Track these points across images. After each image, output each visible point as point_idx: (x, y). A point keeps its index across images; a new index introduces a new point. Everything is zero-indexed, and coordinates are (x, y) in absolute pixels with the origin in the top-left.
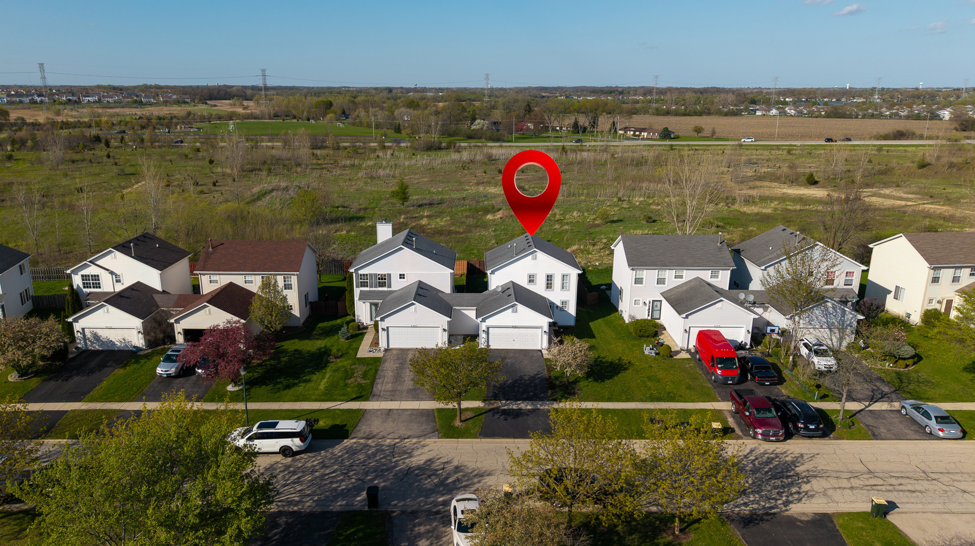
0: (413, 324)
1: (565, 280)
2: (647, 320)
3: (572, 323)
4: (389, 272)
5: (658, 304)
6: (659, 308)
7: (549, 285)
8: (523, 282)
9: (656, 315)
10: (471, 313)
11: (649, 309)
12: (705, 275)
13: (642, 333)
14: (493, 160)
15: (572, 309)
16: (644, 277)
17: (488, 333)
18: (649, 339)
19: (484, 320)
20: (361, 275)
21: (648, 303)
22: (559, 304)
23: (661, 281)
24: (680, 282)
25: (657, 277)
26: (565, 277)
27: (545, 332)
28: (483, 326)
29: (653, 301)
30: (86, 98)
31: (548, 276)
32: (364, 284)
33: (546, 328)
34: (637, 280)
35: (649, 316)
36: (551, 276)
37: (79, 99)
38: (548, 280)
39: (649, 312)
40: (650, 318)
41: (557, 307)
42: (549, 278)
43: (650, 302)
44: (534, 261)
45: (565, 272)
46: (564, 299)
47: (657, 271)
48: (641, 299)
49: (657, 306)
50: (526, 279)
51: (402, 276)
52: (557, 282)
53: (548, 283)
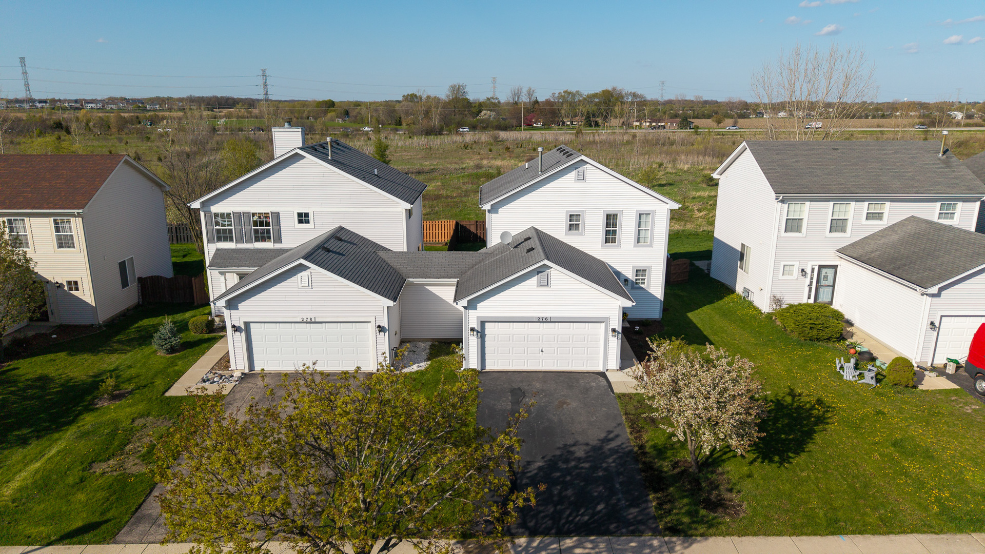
0: (307, 316)
1: (643, 224)
2: (807, 305)
3: (655, 313)
4: (275, 210)
5: (830, 272)
6: (830, 282)
7: (610, 236)
8: (558, 230)
9: (825, 295)
10: (445, 292)
11: (811, 282)
12: (930, 211)
13: (815, 332)
14: (500, 141)
15: (656, 286)
16: (805, 216)
17: (481, 334)
18: (831, 344)
19: (472, 305)
20: (216, 215)
21: (809, 271)
22: (630, 275)
23: (838, 225)
24: (876, 226)
25: (830, 218)
26: (643, 217)
27: (614, 330)
28: (472, 319)
29: (821, 267)
30: (89, 105)
31: (608, 217)
32: (224, 236)
33: (616, 323)
34: (790, 223)
35: (809, 298)
36: (615, 216)
37: (82, 105)
38: (608, 225)
39: (810, 290)
40: (811, 301)
41: (626, 280)
42: (611, 220)
43: (813, 270)
44: (581, 184)
45: (644, 208)
46: (641, 264)
47: (832, 203)
48: (796, 264)
49: (826, 277)
50: (564, 223)
51: (303, 218)
52: (627, 229)
53: (607, 232)
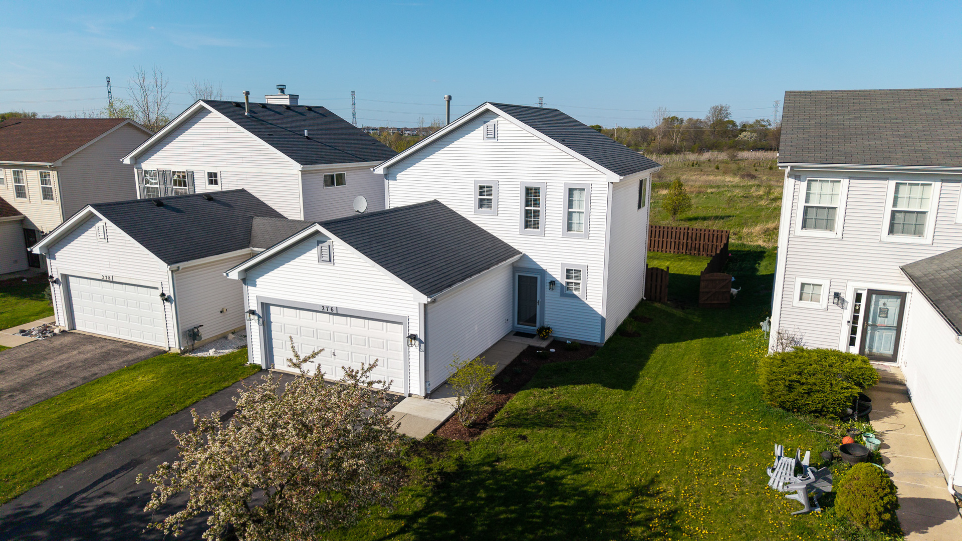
0: (108, 273)
1: (575, 204)
2: (847, 357)
3: (594, 335)
4: (190, 168)
5: (893, 305)
6: (892, 320)
7: (531, 220)
8: (465, 206)
9: (882, 343)
11: (855, 319)
13: (792, 396)
15: (595, 296)
16: (840, 203)
17: (263, 320)
18: (822, 422)
19: (250, 280)
20: (146, 172)
21: (850, 298)
22: (559, 276)
23: (905, 224)
25: (889, 208)
26: (576, 194)
27: (413, 337)
29: (871, 292)
31: (528, 191)
32: (153, 194)
33: (416, 325)
34: (812, 214)
35: (852, 342)
36: (537, 191)
38: (528, 203)
39: (854, 331)
40: (855, 350)
41: (553, 283)
42: (532, 195)
43: (858, 297)
44: (491, 144)
45: (576, 181)
46: (574, 262)
47: (892, 184)
48: (825, 283)
49: (885, 313)
50: (472, 197)
51: (212, 178)
52: (554, 210)
53: (527, 213)
